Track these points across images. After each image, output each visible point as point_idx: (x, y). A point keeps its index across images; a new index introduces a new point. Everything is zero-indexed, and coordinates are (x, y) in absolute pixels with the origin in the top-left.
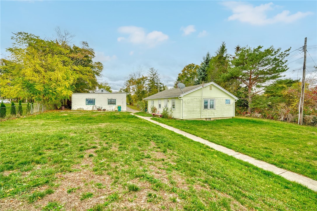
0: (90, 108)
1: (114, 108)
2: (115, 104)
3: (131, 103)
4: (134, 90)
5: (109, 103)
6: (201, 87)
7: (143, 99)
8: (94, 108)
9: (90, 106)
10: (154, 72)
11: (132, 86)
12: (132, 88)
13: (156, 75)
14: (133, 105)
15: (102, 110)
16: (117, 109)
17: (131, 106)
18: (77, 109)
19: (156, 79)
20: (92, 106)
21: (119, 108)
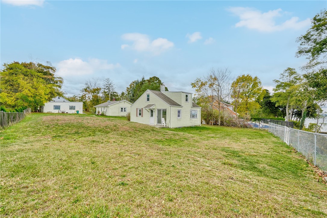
0: (56, 111)
1: (73, 111)
2: (75, 109)
3: (86, 110)
4: (89, 99)
5: (70, 109)
6: (119, 102)
7: (94, 107)
8: (60, 111)
9: (56, 110)
10: (110, 82)
11: (88, 95)
12: (87, 97)
13: (112, 84)
14: (88, 111)
15: (65, 113)
16: (76, 112)
17: (86, 112)
18: (47, 112)
19: (111, 89)
20: (58, 110)
21: (78, 112)
